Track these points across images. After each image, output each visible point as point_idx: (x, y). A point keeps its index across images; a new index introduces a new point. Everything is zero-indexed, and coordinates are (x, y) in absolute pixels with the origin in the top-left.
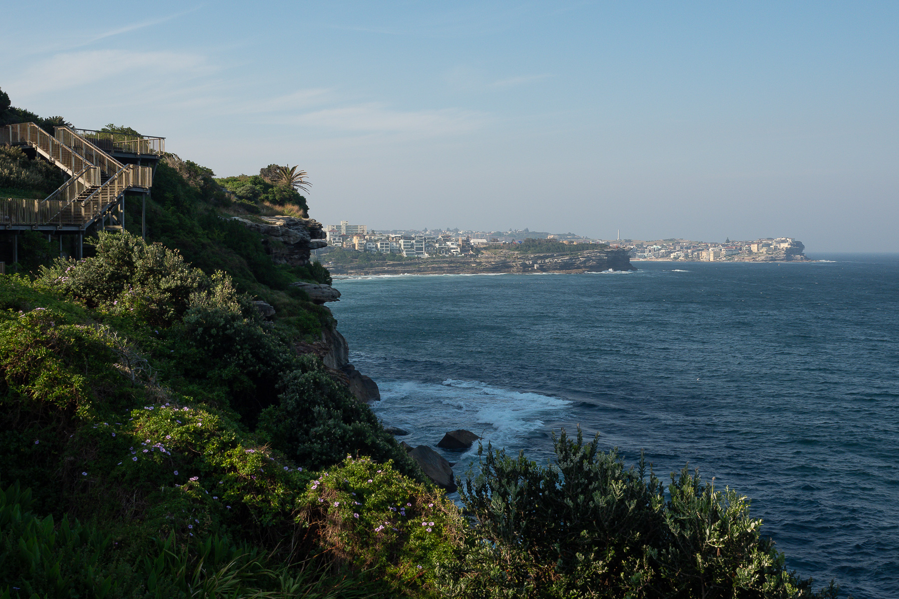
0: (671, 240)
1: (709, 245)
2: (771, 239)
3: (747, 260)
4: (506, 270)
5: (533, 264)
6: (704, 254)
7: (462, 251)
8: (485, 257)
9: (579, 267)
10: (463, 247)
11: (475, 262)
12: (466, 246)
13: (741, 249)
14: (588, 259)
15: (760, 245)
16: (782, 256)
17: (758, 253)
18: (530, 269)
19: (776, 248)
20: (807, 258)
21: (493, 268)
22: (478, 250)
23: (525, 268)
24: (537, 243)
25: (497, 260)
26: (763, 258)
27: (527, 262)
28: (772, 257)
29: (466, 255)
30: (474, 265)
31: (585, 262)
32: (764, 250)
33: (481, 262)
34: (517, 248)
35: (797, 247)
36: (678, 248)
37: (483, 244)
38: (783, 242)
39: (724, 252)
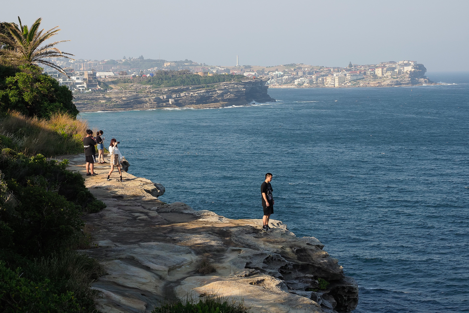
0: (292, 65)
1: (332, 70)
2: (394, 63)
3: (373, 84)
4: (139, 106)
5: (168, 98)
6: (329, 79)
7: (89, 86)
9: (216, 101)
10: (90, 81)
11: (105, 98)
12: (92, 81)
13: (365, 74)
14: (226, 91)
15: (385, 69)
16: (407, 79)
17: (383, 78)
18: (164, 104)
19: (400, 72)
20: (430, 82)
21: (125, 104)
22: (106, 85)
23: (160, 103)
24: (170, 75)
25: (128, 95)
26: (388, 82)
27: (161, 97)
28: (397, 81)
29: (94, 91)
30: (103, 101)
31: (222, 95)
32: (389, 73)
33: (111, 98)
34: (149, 82)
35: (420, 71)
36: (300, 74)
37: (110, 77)
38: (406, 65)
39: (348, 77)
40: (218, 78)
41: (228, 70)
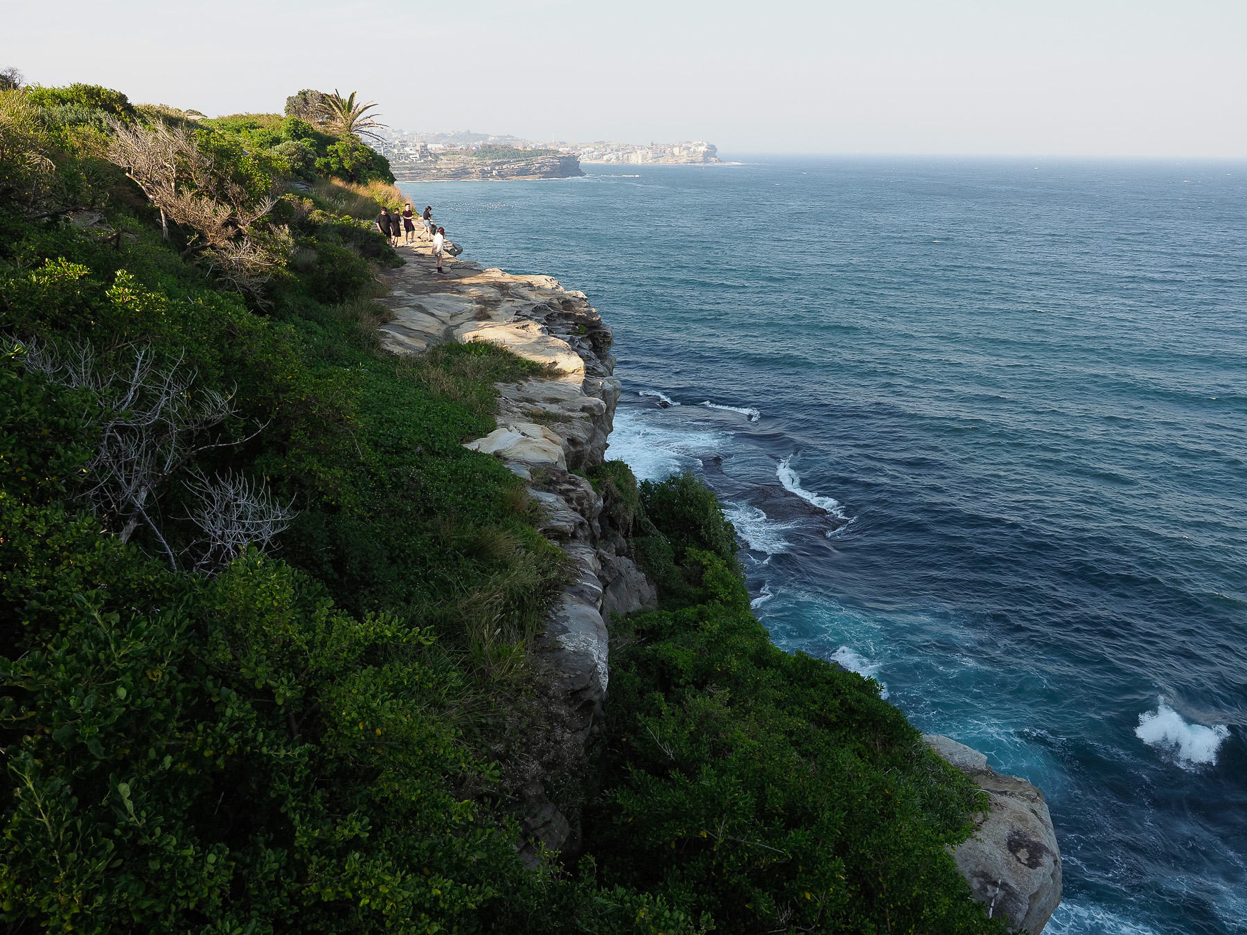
0: (601, 142)
1: (636, 148)
2: (690, 143)
3: (670, 162)
4: (466, 176)
5: (492, 169)
6: (633, 156)
8: (443, 163)
9: (534, 173)
10: (422, 152)
11: (436, 169)
12: (424, 152)
13: (664, 152)
14: (543, 164)
16: (701, 159)
17: (679, 157)
18: (489, 175)
19: (694, 151)
20: (720, 161)
21: (454, 174)
22: (436, 156)
23: (484, 174)
24: (493, 148)
25: (457, 166)
26: (684, 160)
28: (692, 160)
29: (426, 162)
30: (435, 171)
31: (539, 168)
32: (685, 153)
33: (441, 169)
34: (475, 154)
35: (712, 151)
36: (609, 150)
37: (440, 149)
38: (700, 145)
39: (650, 155)
40: (537, 153)
41: (545, 146)
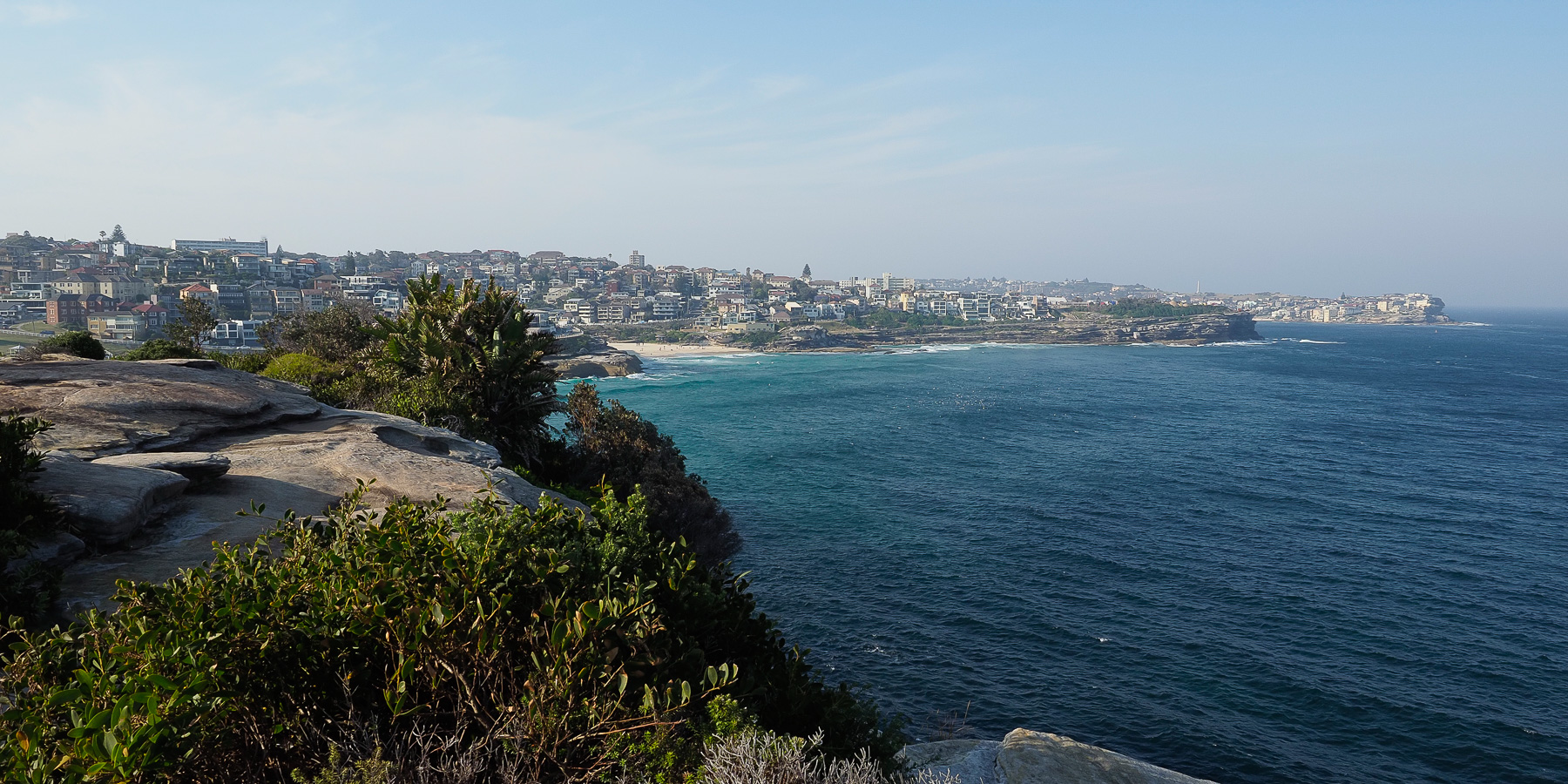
0: (1266, 294)
1: (1318, 301)
2: (1402, 296)
4: (1097, 338)
5: (1133, 331)
6: (1316, 313)
11: (1056, 328)
12: (1042, 308)
13: (1363, 307)
17: (1389, 314)
19: (1411, 307)
20: (1451, 320)
22: (1057, 313)
23: (1122, 337)
24: (1135, 304)
25: (1084, 325)
26: (1396, 319)
28: (1408, 318)
29: (1043, 320)
32: (1396, 309)
33: (1063, 328)
34: (1109, 311)
35: (1437, 306)
36: (1278, 305)
38: (1419, 298)
39: (1342, 311)
40: (1195, 309)
